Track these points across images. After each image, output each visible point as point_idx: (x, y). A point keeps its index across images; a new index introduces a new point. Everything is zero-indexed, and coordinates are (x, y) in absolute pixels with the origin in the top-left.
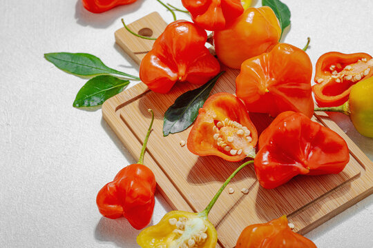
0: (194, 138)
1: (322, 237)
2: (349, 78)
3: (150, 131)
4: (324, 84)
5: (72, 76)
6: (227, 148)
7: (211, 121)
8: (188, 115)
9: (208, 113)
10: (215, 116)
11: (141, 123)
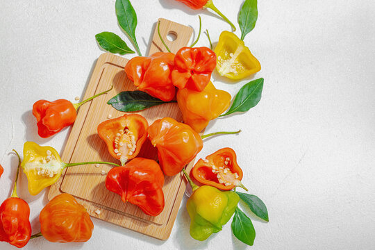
0: (107, 125)
1: (109, 231)
2: (218, 176)
3: (105, 93)
4: (206, 165)
5: (116, 18)
6: (116, 146)
7: (124, 126)
8: (129, 106)
9: (127, 121)
10: (128, 126)
11: (107, 83)
